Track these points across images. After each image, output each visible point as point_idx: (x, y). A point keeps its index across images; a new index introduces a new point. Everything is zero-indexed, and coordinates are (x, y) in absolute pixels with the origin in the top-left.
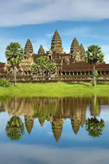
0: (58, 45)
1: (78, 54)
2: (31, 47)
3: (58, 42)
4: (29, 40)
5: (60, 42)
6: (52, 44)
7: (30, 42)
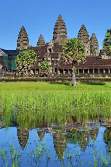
0: (62, 34)
1: (87, 46)
2: (26, 37)
3: (62, 30)
4: (23, 27)
5: (64, 30)
6: (54, 33)
7: (25, 30)
